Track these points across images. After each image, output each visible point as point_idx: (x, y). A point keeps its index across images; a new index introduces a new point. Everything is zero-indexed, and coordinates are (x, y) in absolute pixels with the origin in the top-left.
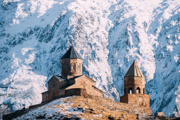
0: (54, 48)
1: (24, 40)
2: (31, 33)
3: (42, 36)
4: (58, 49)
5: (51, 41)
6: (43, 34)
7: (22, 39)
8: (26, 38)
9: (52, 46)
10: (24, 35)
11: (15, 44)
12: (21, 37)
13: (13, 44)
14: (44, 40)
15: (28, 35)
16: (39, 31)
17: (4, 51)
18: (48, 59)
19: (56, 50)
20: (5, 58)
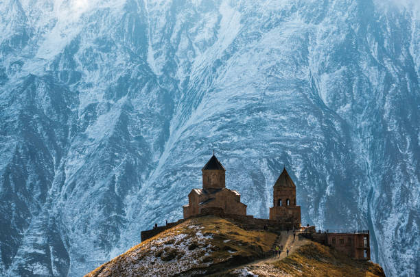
0: (328, 32)
1: (283, 21)
2: (293, 10)
3: (310, 15)
4: (333, 33)
5: (323, 22)
6: (311, 13)
7: (281, 20)
8: (286, 19)
9: (325, 29)
10: (284, 13)
11: (270, 27)
12: (279, 17)
13: (268, 28)
14: (312, 20)
15: (288, 14)
16: (304, 7)
17: (255, 39)
18: (319, 49)
19: (330, 34)
20: (256, 49)
